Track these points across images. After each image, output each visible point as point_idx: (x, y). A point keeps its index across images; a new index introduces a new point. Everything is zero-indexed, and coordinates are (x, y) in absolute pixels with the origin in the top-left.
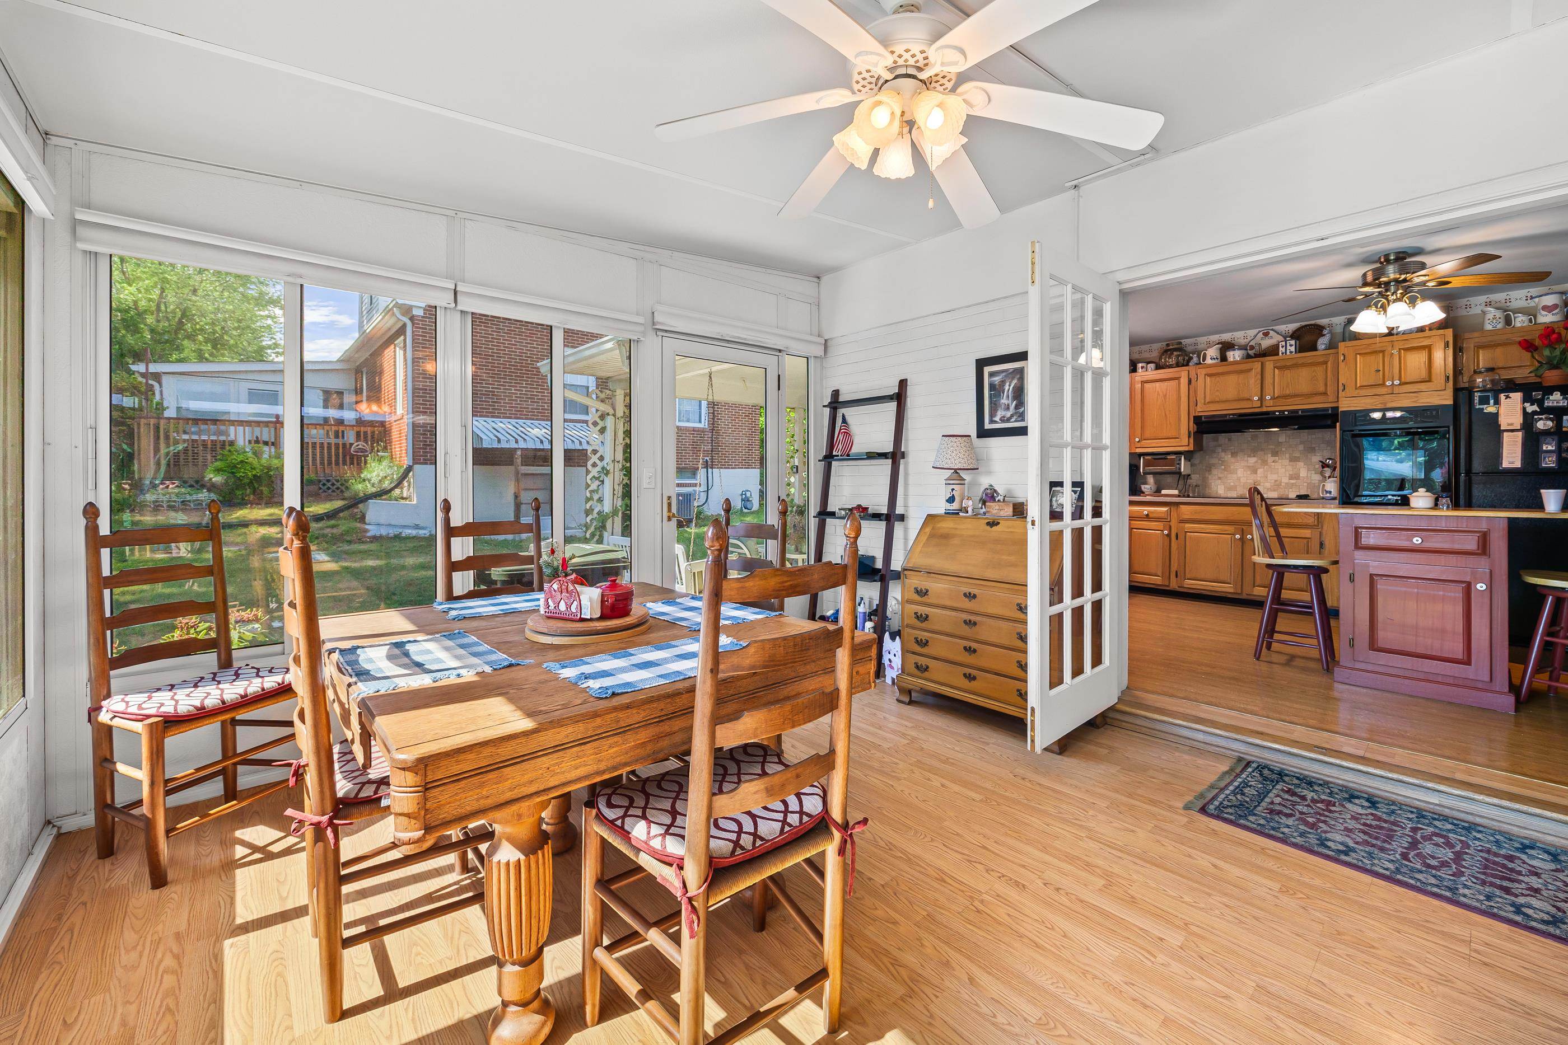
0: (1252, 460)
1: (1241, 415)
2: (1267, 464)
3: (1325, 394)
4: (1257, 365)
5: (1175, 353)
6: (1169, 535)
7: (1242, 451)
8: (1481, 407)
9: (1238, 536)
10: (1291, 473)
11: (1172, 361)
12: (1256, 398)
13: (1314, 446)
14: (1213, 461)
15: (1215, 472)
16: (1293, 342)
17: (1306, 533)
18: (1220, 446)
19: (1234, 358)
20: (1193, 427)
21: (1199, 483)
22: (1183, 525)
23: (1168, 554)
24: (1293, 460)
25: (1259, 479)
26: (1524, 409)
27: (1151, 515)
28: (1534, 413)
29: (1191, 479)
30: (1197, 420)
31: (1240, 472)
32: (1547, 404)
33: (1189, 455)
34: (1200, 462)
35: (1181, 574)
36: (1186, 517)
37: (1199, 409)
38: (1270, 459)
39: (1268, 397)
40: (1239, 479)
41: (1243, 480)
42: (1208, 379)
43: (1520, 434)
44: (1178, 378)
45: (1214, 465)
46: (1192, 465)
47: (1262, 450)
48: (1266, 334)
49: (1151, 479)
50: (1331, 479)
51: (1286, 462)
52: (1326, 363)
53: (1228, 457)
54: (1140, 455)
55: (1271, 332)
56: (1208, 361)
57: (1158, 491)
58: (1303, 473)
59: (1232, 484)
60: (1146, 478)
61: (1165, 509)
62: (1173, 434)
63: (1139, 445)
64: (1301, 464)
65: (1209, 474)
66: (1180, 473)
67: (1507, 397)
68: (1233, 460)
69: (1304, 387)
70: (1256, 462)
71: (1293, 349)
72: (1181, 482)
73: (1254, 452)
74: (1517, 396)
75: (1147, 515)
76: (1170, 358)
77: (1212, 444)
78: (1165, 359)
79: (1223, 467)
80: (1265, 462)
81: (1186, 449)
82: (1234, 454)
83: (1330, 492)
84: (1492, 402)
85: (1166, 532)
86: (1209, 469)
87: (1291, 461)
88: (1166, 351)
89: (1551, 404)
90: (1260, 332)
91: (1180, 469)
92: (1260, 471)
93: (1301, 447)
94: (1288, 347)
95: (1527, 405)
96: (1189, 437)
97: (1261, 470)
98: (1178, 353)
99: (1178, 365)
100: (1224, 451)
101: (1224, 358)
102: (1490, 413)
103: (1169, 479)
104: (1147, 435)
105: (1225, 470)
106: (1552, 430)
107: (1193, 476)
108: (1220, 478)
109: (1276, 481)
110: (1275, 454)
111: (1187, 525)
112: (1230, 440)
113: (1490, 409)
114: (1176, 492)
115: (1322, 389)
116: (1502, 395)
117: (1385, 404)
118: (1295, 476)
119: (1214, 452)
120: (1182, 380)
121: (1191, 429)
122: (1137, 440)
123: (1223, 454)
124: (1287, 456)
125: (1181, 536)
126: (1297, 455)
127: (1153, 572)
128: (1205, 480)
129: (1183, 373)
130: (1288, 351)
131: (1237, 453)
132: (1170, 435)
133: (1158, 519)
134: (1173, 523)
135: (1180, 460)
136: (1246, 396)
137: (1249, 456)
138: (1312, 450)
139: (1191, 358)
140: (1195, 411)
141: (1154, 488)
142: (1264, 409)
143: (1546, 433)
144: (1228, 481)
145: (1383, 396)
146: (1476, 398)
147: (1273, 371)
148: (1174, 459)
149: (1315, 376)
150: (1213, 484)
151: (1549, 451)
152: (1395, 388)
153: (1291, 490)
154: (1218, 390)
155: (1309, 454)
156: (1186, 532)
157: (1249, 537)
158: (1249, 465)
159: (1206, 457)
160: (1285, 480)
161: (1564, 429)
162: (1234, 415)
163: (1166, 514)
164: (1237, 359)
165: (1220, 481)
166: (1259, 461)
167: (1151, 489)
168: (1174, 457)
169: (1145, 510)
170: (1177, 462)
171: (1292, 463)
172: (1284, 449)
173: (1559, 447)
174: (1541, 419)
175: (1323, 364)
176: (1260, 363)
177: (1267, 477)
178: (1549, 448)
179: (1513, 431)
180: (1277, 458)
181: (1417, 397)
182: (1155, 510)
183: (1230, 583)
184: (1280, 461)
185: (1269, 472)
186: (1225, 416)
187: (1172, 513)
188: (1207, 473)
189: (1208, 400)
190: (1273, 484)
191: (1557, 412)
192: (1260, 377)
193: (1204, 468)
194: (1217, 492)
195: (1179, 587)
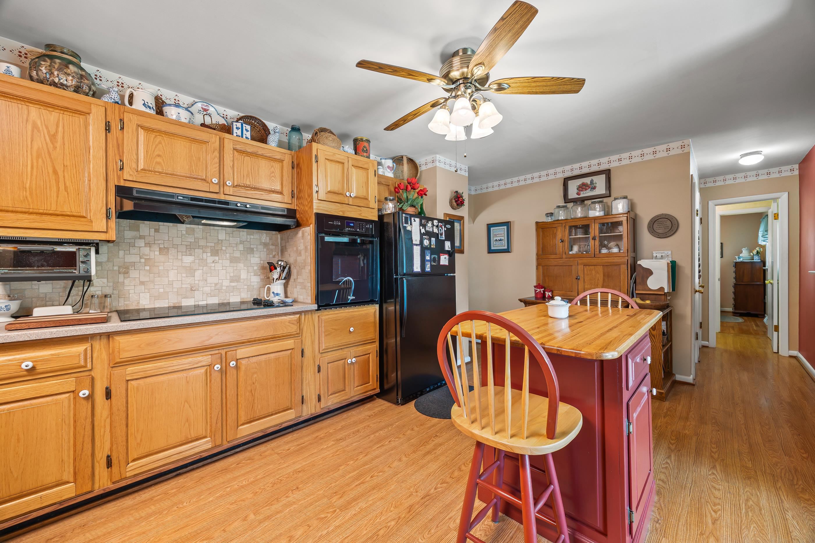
0: (188, 260)
1: (193, 199)
2: (205, 265)
3: (281, 193)
4: (214, 137)
5: (71, 68)
6: (90, 398)
8: (406, 225)
9: (217, 367)
10: (232, 275)
11: (68, 80)
12: (215, 180)
13: (252, 246)
14: (131, 258)
15: (133, 274)
16: (248, 127)
18: (141, 237)
19: (178, 117)
20: (117, 203)
21: (108, 291)
22: (117, 370)
24: (233, 260)
25: (196, 282)
26: (420, 230)
27: (40, 368)
28: (424, 234)
30: (122, 191)
31: (172, 275)
32: (427, 229)
34: (108, 260)
35: (117, 457)
36: (125, 355)
37: (127, 177)
38: (210, 259)
39: (229, 183)
40: (171, 283)
41: (176, 285)
42: (142, 132)
43: (419, 248)
44: (83, 114)
45: (133, 264)
47: (200, 247)
48: (207, 108)
50: (278, 282)
51: (227, 263)
52: (282, 161)
53: (155, 254)
55: (211, 111)
56: (139, 107)
58: (244, 275)
59: (161, 290)
61: (79, 349)
62: (69, 209)
64: (241, 265)
67: (414, 221)
68: (162, 258)
69: (263, 182)
70: (194, 262)
71: (248, 135)
72: (77, 292)
73: (190, 248)
74: (418, 221)
75: (32, 369)
76: (59, 70)
77: (131, 234)
78: (48, 69)
79: (147, 268)
80: (203, 262)
81: (102, 236)
82: (164, 250)
83: (278, 294)
84: (409, 222)
85: (83, 393)
86: (125, 270)
87: (231, 262)
88: (48, 56)
90: (197, 102)
91: (87, 270)
92: (198, 273)
93: (241, 247)
95: (421, 228)
96: (108, 218)
97: (201, 271)
98: (78, 71)
99: (78, 90)
100: (148, 245)
101: (160, 112)
102: (409, 230)
103: (46, 288)
105: (150, 271)
106: (429, 247)
108: (142, 283)
109: (216, 284)
110: (215, 252)
111: (130, 369)
112: (157, 231)
113: (409, 228)
114: (67, 310)
115: (278, 188)
116: (413, 218)
117: (343, 212)
118: (236, 279)
119: (132, 245)
120: (91, 117)
121: (112, 206)
123: (146, 250)
124: (228, 255)
125: (117, 392)
126: (237, 254)
128: (116, 285)
129: (94, 107)
130: (244, 136)
131: (168, 249)
134: (99, 372)
135: (87, 255)
136: (201, 174)
137: (184, 254)
138: (250, 251)
139: (105, 91)
140: (119, 178)
142: (222, 197)
143: (427, 248)
144: (156, 287)
145: (342, 205)
146: (404, 218)
147: (232, 153)
148: (74, 253)
149: (273, 172)
150: (132, 292)
151: (428, 261)
152: (351, 199)
153: (232, 294)
154: (159, 156)
155: (249, 256)
156: (128, 381)
157: (233, 364)
158: (184, 265)
159: (121, 253)
160: (226, 283)
161: (432, 247)
162: (183, 197)
163: (82, 357)
164: (183, 120)
165: (143, 287)
166: (197, 261)
167: (8, 309)
168: (75, 250)
169: (25, 360)
170: (81, 259)
171: (232, 264)
172: (224, 248)
173: (431, 258)
174: (425, 238)
175: (279, 162)
176: (218, 137)
177: (206, 280)
178: (428, 258)
179: (417, 245)
180: (217, 258)
181: (361, 211)
182: (52, 355)
183: (205, 437)
184: (220, 261)
185: (209, 275)
186: (172, 196)
187: (95, 355)
188: (121, 277)
189: (141, 166)
190: (213, 288)
191: (430, 235)
192: (218, 155)
193: (116, 268)
194: (139, 303)
195: (113, 483)
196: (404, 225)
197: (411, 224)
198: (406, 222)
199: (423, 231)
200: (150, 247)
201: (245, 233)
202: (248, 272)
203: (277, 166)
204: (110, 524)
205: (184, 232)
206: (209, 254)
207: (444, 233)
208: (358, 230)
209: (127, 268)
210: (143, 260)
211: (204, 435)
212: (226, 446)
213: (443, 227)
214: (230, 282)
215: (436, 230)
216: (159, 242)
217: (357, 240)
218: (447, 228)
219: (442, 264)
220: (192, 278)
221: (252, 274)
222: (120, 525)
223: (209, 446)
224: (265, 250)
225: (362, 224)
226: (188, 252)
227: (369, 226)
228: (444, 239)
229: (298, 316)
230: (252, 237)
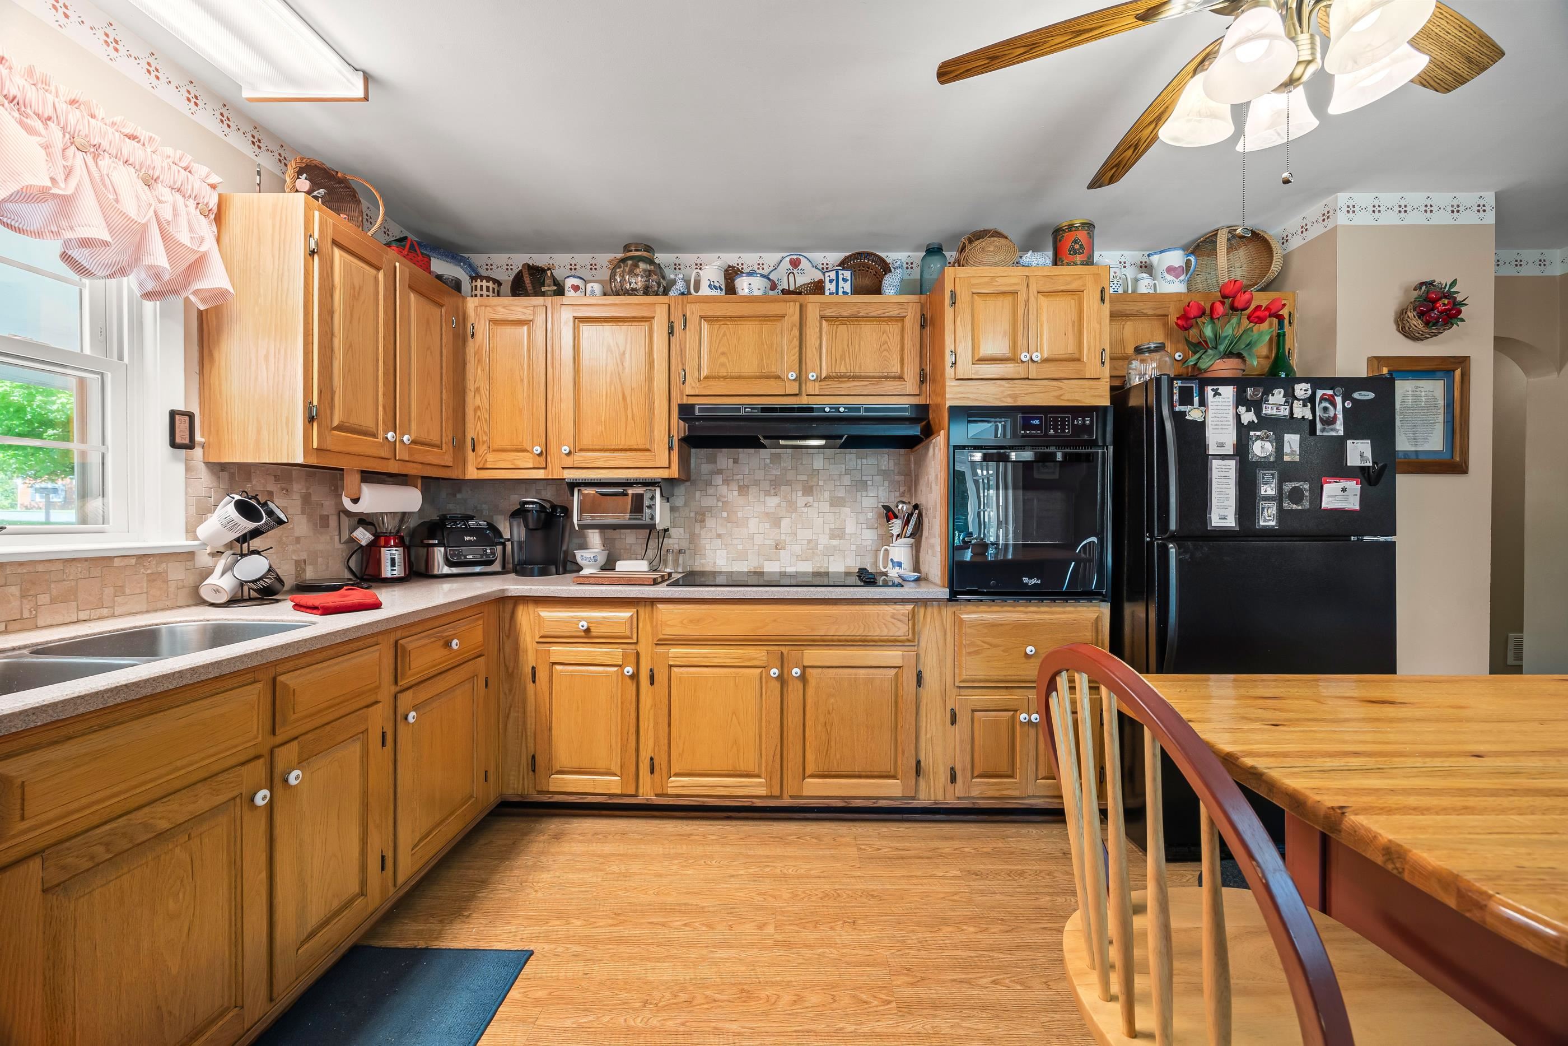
0: (773, 502)
1: (765, 409)
2: (795, 510)
3: (901, 378)
4: (791, 308)
5: (642, 266)
6: (635, 677)
7: (757, 483)
8: (1183, 408)
9: (774, 672)
10: (832, 526)
11: (638, 282)
12: (792, 375)
13: (864, 478)
14: (708, 502)
15: (710, 522)
16: (847, 274)
17: (893, 656)
18: (719, 472)
19: (751, 290)
20: (679, 428)
21: (684, 545)
22: (661, 650)
23: (633, 721)
24: (836, 502)
25: (783, 537)
26: (1238, 417)
27: (594, 631)
28: (1251, 426)
29: (669, 537)
30: (686, 411)
31: (753, 525)
32: (1267, 410)
33: (668, 486)
34: (686, 504)
35: (660, 763)
36: (669, 631)
37: (689, 391)
38: (801, 500)
39: (812, 376)
40: (751, 537)
41: (758, 540)
42: (705, 326)
43: (1232, 463)
44: (648, 319)
45: (710, 509)
46: (672, 509)
47: (788, 483)
48: (795, 263)
49: (594, 537)
50: (900, 540)
51: (825, 506)
52: (901, 319)
53: (731, 494)
54: (573, 485)
55: (804, 264)
56: (705, 291)
57: (609, 565)
58: (850, 528)
59: (740, 547)
60: (584, 537)
61: (625, 614)
62: (637, 439)
63: (568, 462)
64: (847, 510)
65: (702, 528)
66: (651, 527)
67: (1217, 393)
68: (741, 501)
69: (869, 365)
70: (779, 505)
71: (847, 287)
72: (653, 546)
73: (776, 485)
74: (1228, 392)
75: (588, 630)
76: (631, 272)
77: (705, 468)
78: (622, 276)
79: (725, 514)
80: (792, 506)
81: (665, 474)
82: (743, 489)
83: (900, 565)
84: (1196, 400)
85: (629, 670)
86: (701, 516)
87: (831, 505)
88: (623, 260)
89: (1269, 412)
90: (783, 258)
91: (653, 518)
92: (785, 523)
93: (847, 480)
94: (841, 283)
95: (1242, 409)
96: (671, 448)
97: (788, 520)
98: (648, 267)
99: (647, 291)
100: (726, 482)
101: (731, 289)
102: (1194, 422)
103: (630, 538)
104: (586, 440)
105: (728, 520)
106: (1272, 459)
107: (672, 531)
108: (719, 536)
109: (809, 541)
110: (808, 490)
111: (674, 651)
112: (736, 461)
113: (1194, 414)
114: (643, 566)
115: (896, 369)
116: (1210, 388)
117: (1015, 397)
118: (838, 534)
119: (709, 483)
120: (655, 322)
121: (674, 432)
122: (565, 449)
123: (723, 490)
124: (827, 494)
125: (661, 677)
126: (841, 493)
127: (601, 764)
128: (693, 538)
129: (659, 307)
130: (840, 293)
131: (747, 486)
132: (633, 442)
133: (610, 640)
134: (644, 648)
135: (653, 498)
136: (775, 370)
137: (768, 494)
138: (861, 485)
139: (673, 282)
140: (682, 393)
141: (602, 559)
142: (804, 400)
143: (1264, 464)
144: (734, 541)
145: (1011, 382)
146: (1176, 391)
147: (818, 324)
148: (642, 495)
149: (886, 343)
150: (708, 547)
151: (1267, 498)
152: (1032, 366)
153: (832, 558)
154: (723, 353)
155: (859, 494)
156: (671, 666)
157: (796, 672)
158: (766, 511)
159: (698, 494)
160: (824, 540)
161: (1286, 458)
162: (752, 409)
163: (628, 626)
164: (757, 293)
165: (719, 541)
166: (784, 504)
167: (596, 561)
168: (642, 492)
169: (583, 619)
170: (648, 504)
171: (833, 509)
172: (821, 483)
173: (1280, 489)
174: (1258, 438)
175: (897, 321)
176: (798, 304)
177: (795, 535)
178: (1268, 489)
179: (1224, 457)
180: (810, 499)
181: (1061, 388)
182: (604, 617)
183: (758, 776)
184: (816, 504)
185: (799, 526)
186: (737, 408)
187: (640, 625)
188: (698, 525)
189: (705, 372)
190: (805, 548)
191: (1277, 427)
192: (798, 334)
193: (692, 515)
194: (715, 563)
195: (657, 795)
196: (1178, 408)
197: (1203, 403)
198: (1186, 398)
199: (1248, 417)
200: (728, 485)
201: (853, 456)
202: (857, 523)
203: (894, 329)
204: (643, 846)
205: (768, 461)
206: (800, 494)
207: (1340, 417)
208: (1052, 432)
209: (703, 515)
210: (720, 504)
211: (757, 772)
212: (786, 802)
213: (1339, 400)
214: (830, 538)
215: (1300, 411)
216: (738, 477)
217: (1054, 454)
218: (1355, 401)
219: (1330, 507)
220: (777, 530)
221: (864, 526)
222: (649, 852)
223: (763, 792)
224: (886, 483)
225: (1063, 419)
226: (773, 491)
227: (1084, 420)
228: (1341, 433)
229: (910, 607)
230: (865, 461)
